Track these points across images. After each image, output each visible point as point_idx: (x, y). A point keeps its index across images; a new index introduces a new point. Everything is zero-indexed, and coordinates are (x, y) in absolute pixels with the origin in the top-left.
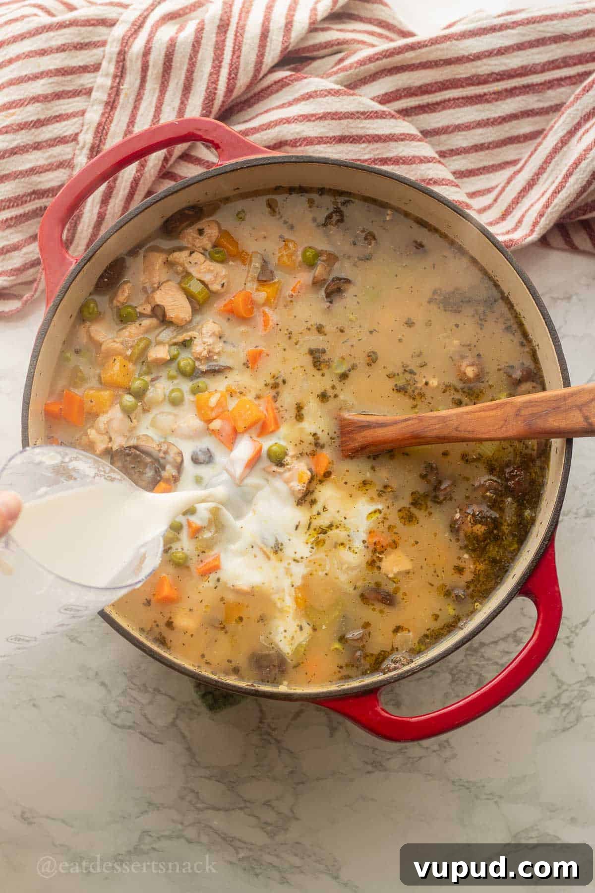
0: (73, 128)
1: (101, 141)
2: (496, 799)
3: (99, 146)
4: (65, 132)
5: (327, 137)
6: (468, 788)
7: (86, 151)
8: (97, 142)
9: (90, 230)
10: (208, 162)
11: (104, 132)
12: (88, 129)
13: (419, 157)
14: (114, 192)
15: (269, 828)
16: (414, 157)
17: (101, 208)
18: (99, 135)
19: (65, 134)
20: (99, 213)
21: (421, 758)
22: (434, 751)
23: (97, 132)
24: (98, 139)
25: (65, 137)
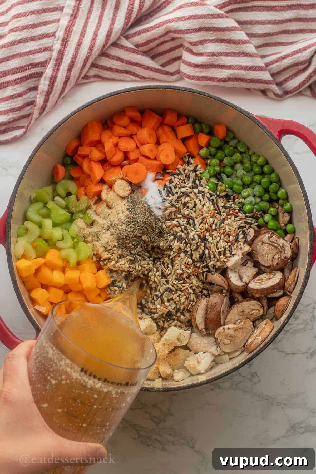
0: (53, 29)
1: (68, 36)
2: (283, 406)
3: (67, 39)
4: (48, 31)
5: (192, 29)
6: (267, 399)
7: (60, 42)
8: (66, 37)
9: (62, 85)
10: (127, 47)
11: (70, 31)
12: (61, 29)
13: (242, 41)
14: (75, 64)
15: (156, 420)
16: (239, 40)
17: (67, 73)
18: (67, 33)
19: (48, 32)
20: (66, 76)
21: (241, 382)
22: (248, 378)
23: (66, 31)
24: (67, 35)
25: (49, 34)
